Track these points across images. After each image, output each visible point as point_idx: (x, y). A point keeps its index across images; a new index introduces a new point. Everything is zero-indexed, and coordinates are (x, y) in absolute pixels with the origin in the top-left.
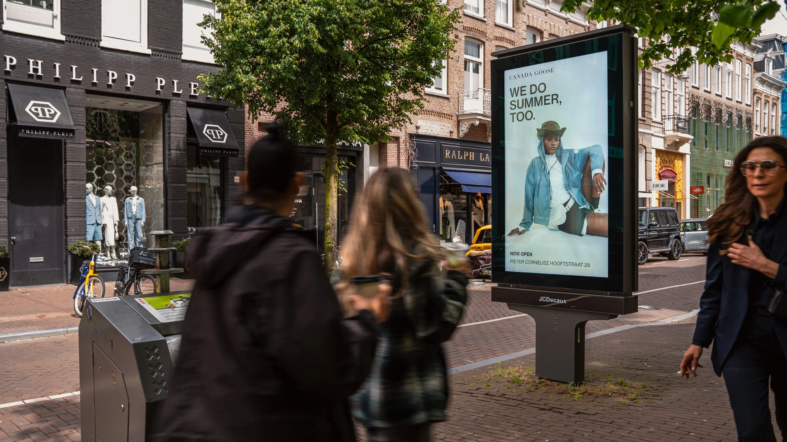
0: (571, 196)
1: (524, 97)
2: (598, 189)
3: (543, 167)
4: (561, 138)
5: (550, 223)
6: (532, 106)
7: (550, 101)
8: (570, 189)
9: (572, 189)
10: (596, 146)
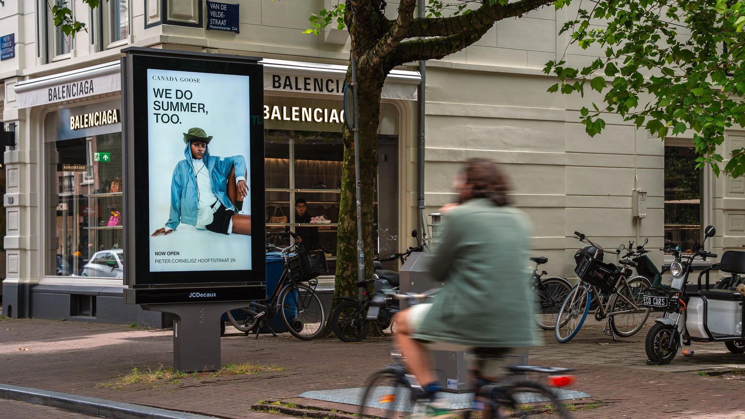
0: (218, 199)
1: (170, 100)
2: (242, 194)
3: (190, 170)
4: (208, 145)
5: (198, 223)
6: (178, 110)
7: (197, 109)
8: (217, 193)
9: (219, 192)
10: (239, 156)
